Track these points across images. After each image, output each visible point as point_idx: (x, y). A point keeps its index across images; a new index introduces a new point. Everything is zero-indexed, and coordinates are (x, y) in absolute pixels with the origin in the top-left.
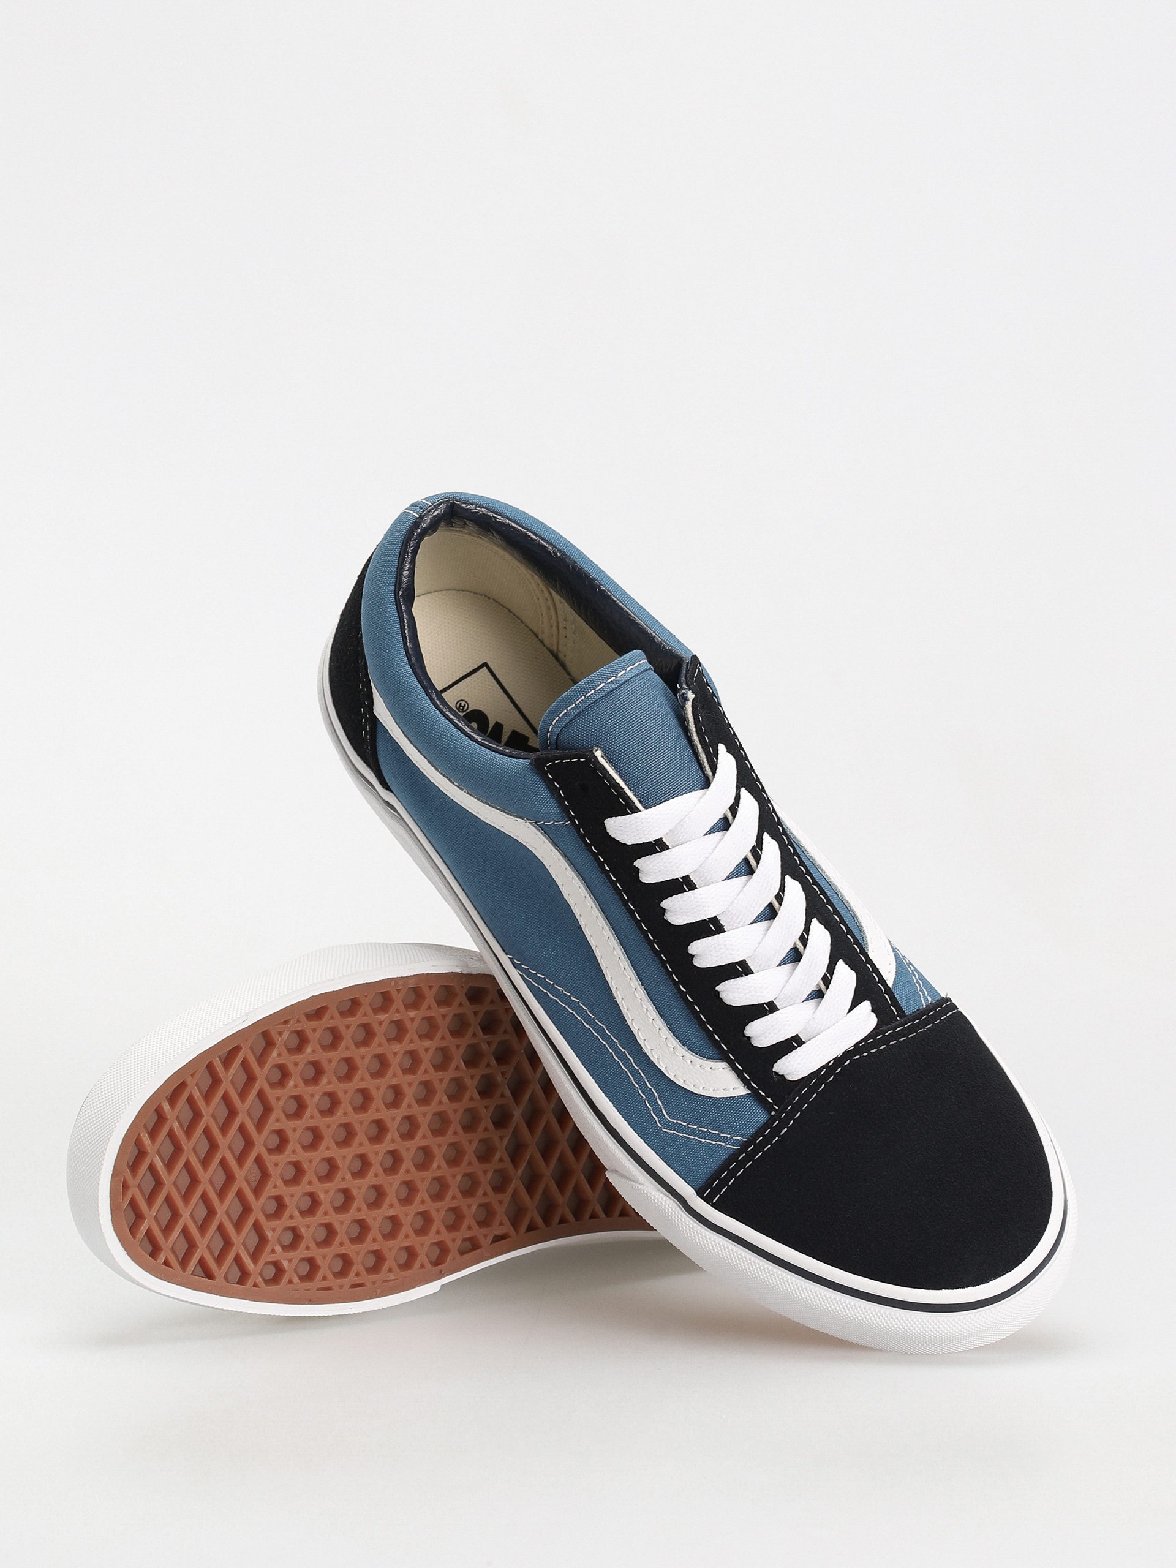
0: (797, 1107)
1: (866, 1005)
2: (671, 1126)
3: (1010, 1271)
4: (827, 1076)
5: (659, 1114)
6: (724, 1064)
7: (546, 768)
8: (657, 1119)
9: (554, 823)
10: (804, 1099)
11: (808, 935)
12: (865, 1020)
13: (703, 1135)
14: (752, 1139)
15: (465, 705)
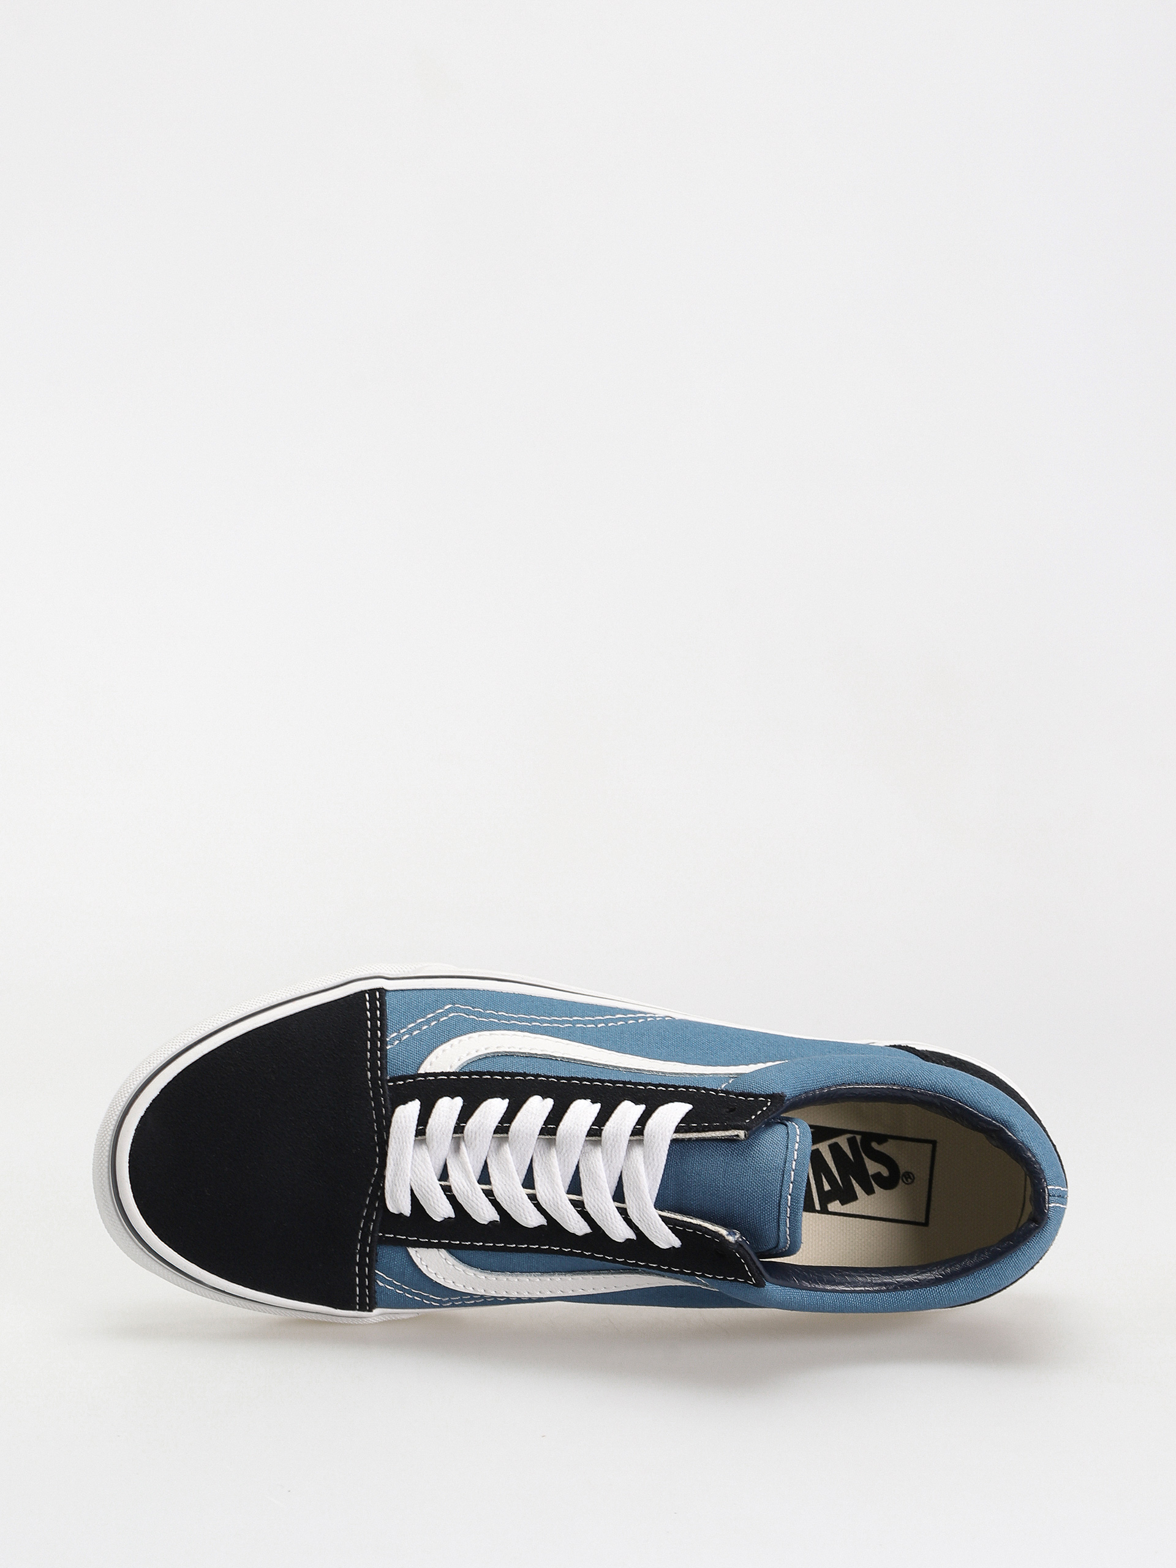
1: (407, 1211)
3: (130, 1154)
4: (380, 1137)
11: (490, 1200)
12: (398, 1203)
15: (907, 1181)
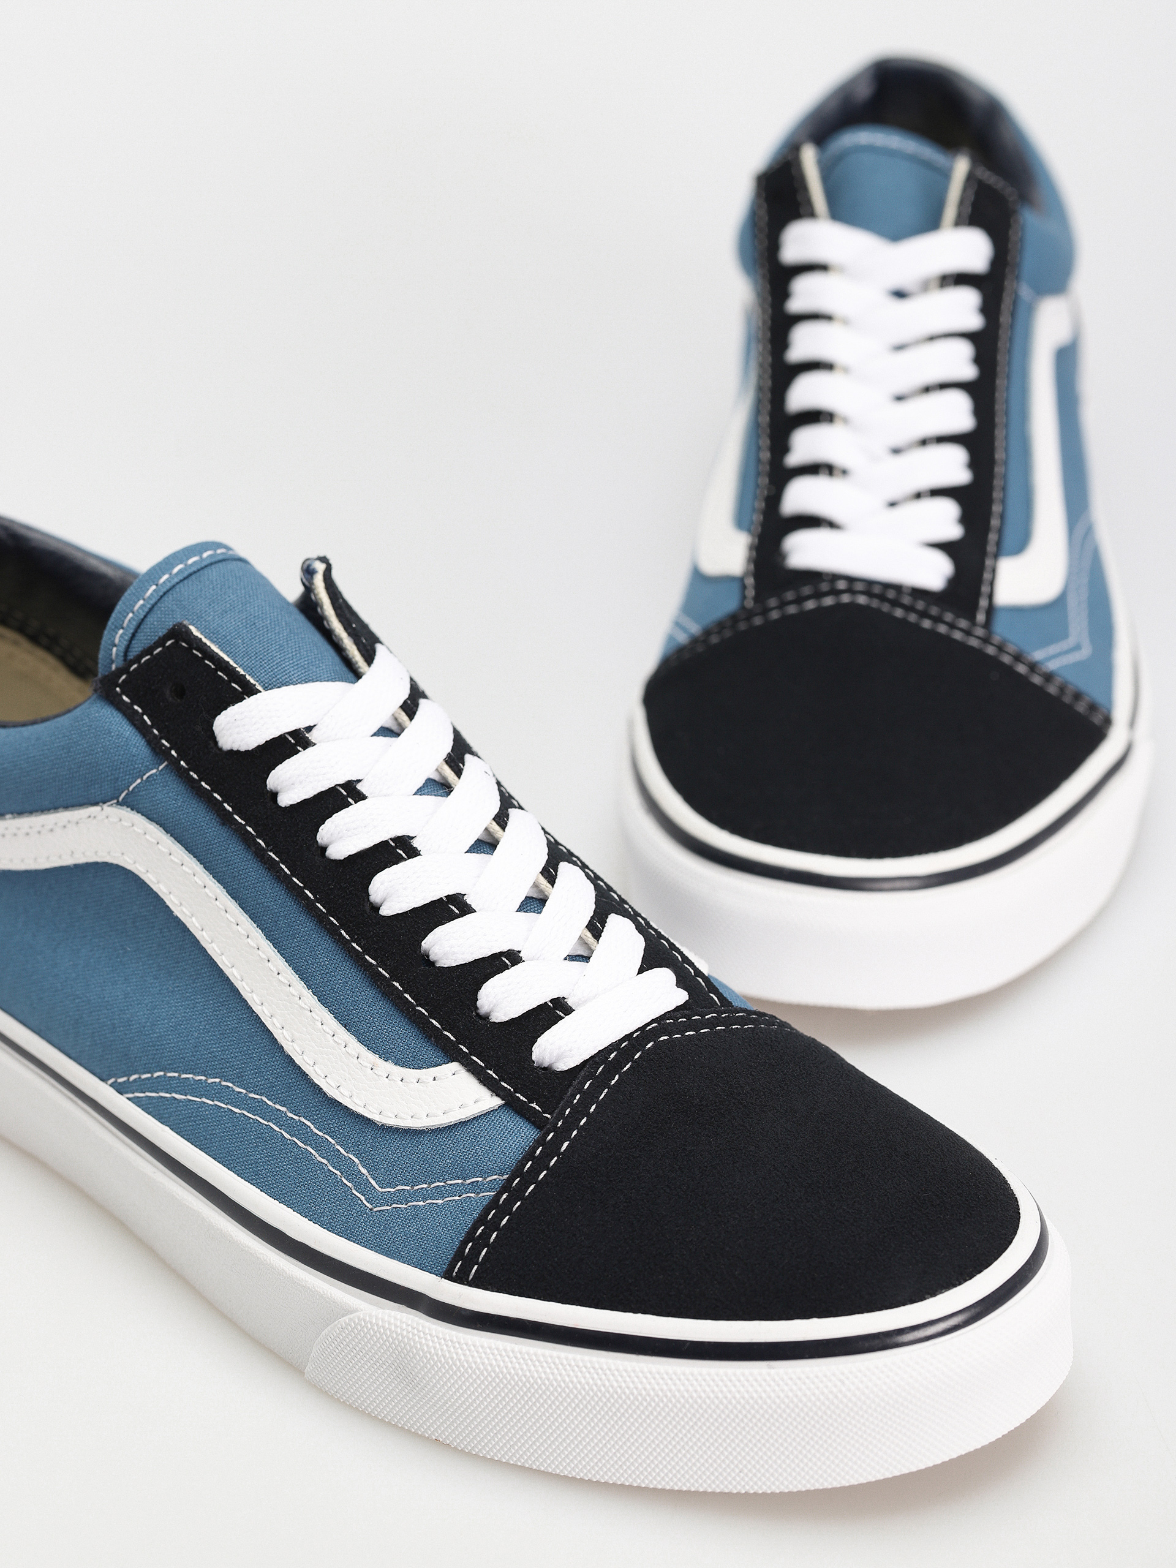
0: (581, 1110)
2: (388, 1199)
5: (364, 1187)
6: (455, 1066)
7: (118, 689)
8: (363, 1198)
9: (142, 780)
10: (590, 1097)
13: (440, 1193)
14: (517, 1171)
